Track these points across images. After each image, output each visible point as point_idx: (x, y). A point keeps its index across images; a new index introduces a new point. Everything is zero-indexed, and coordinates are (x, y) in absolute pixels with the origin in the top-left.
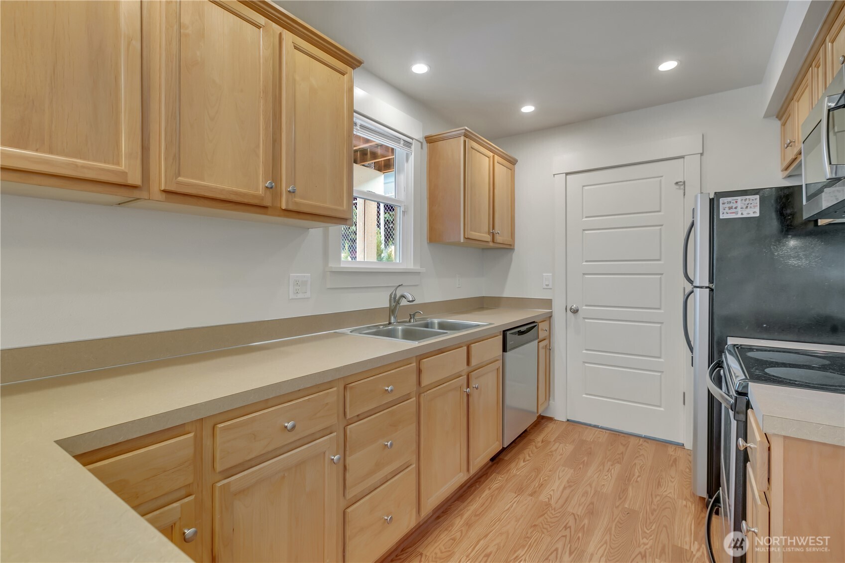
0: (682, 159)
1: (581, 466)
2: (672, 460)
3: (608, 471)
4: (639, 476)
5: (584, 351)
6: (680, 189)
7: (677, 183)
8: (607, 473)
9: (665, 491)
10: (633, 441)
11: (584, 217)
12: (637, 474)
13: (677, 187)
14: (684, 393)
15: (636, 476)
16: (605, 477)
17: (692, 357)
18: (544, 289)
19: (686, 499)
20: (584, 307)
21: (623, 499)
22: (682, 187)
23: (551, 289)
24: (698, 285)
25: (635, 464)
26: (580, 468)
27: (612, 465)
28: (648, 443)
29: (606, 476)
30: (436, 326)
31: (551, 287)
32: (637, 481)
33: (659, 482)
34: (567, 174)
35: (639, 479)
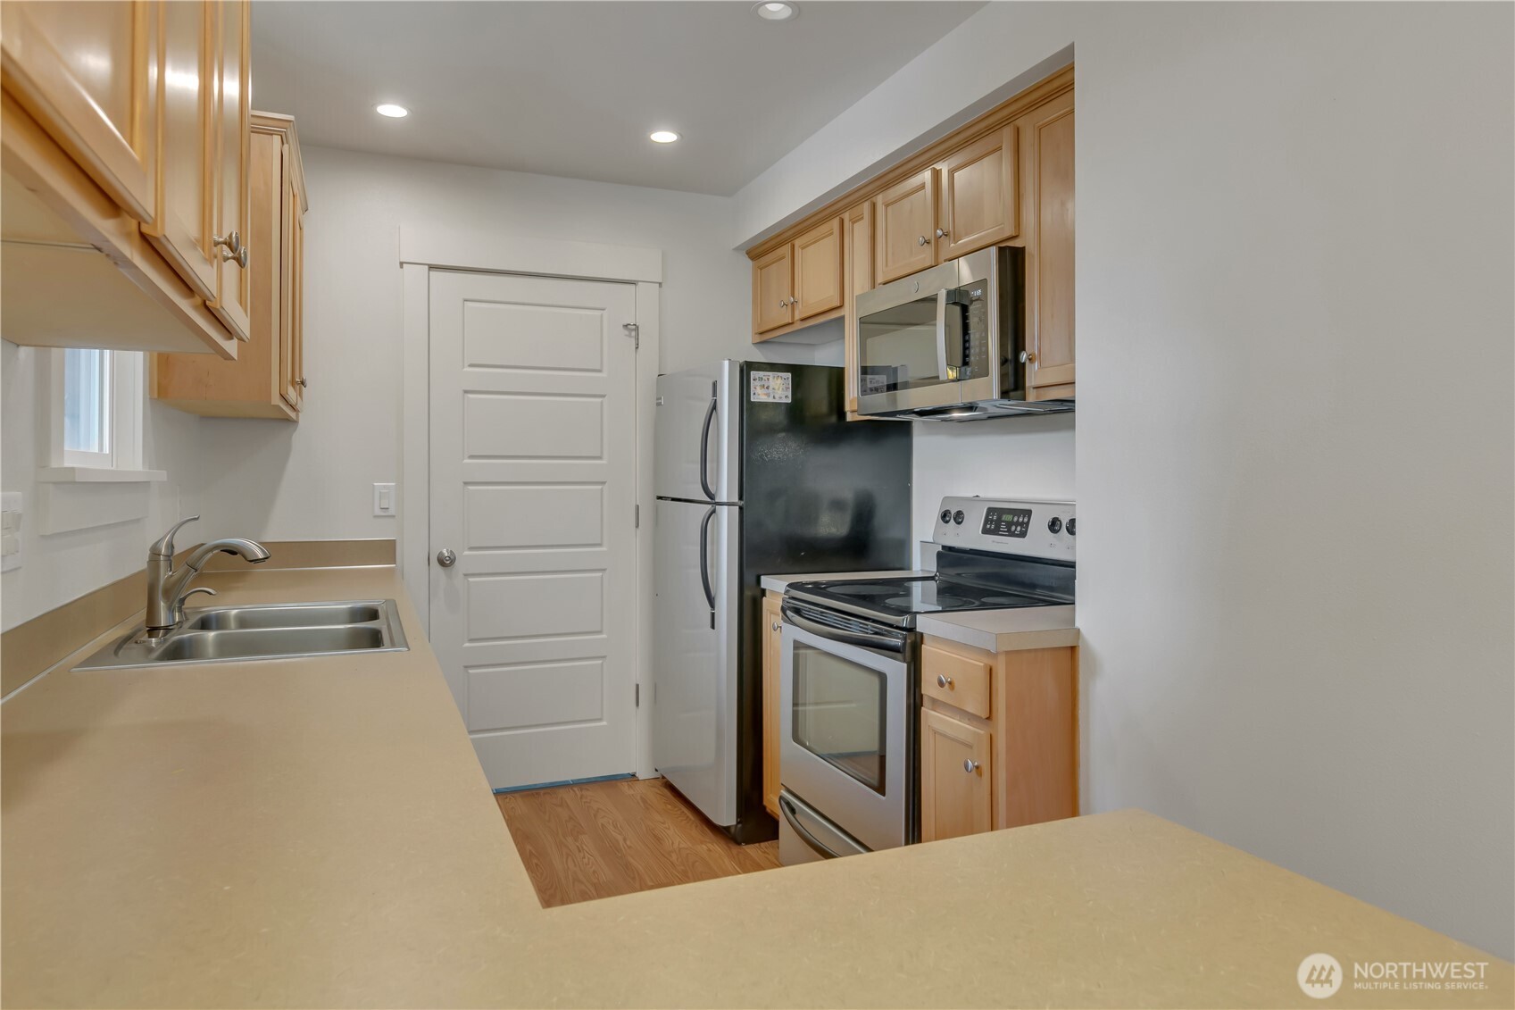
0: (634, 286)
1: (535, 861)
2: (640, 801)
3: (580, 851)
4: (625, 840)
5: (467, 645)
6: (630, 336)
7: (626, 326)
8: (582, 855)
9: (673, 843)
10: (567, 796)
11: (466, 365)
12: (620, 838)
13: (627, 332)
14: (637, 686)
15: (621, 842)
16: (586, 860)
17: (713, 615)
18: (376, 517)
19: (702, 842)
20: (466, 553)
21: (636, 876)
22: (633, 333)
23: (393, 516)
24: (725, 499)
25: (602, 825)
26: (537, 865)
27: (576, 840)
28: (588, 790)
29: (584, 858)
30: (233, 624)
31: (394, 514)
32: (630, 847)
33: (655, 836)
34: (432, 267)
35: (628, 843)
